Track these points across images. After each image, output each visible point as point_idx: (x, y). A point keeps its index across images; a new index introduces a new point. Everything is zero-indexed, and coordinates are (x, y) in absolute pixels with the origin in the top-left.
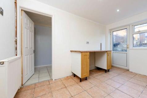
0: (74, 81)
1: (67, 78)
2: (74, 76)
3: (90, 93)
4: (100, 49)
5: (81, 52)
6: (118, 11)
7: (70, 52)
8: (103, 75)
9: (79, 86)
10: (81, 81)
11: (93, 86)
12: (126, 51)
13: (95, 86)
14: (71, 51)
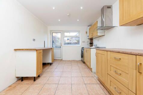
0: (26, 85)
1: (11, 87)
2: (22, 80)
3: (50, 83)
4: (44, 47)
5: (37, 50)
6: (59, 20)
7: (14, 51)
8: (49, 68)
9: (36, 85)
10: (35, 80)
11: (48, 78)
12: (60, 47)
13: (50, 77)
14: (16, 50)
